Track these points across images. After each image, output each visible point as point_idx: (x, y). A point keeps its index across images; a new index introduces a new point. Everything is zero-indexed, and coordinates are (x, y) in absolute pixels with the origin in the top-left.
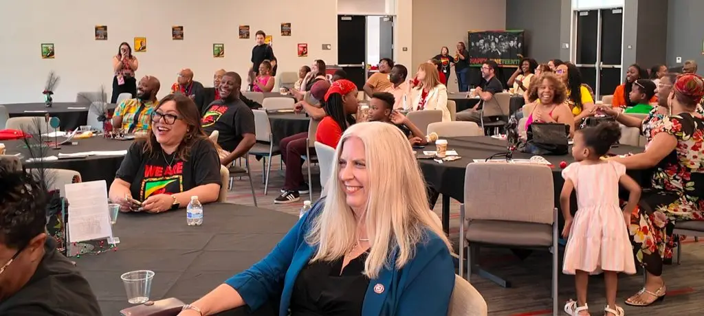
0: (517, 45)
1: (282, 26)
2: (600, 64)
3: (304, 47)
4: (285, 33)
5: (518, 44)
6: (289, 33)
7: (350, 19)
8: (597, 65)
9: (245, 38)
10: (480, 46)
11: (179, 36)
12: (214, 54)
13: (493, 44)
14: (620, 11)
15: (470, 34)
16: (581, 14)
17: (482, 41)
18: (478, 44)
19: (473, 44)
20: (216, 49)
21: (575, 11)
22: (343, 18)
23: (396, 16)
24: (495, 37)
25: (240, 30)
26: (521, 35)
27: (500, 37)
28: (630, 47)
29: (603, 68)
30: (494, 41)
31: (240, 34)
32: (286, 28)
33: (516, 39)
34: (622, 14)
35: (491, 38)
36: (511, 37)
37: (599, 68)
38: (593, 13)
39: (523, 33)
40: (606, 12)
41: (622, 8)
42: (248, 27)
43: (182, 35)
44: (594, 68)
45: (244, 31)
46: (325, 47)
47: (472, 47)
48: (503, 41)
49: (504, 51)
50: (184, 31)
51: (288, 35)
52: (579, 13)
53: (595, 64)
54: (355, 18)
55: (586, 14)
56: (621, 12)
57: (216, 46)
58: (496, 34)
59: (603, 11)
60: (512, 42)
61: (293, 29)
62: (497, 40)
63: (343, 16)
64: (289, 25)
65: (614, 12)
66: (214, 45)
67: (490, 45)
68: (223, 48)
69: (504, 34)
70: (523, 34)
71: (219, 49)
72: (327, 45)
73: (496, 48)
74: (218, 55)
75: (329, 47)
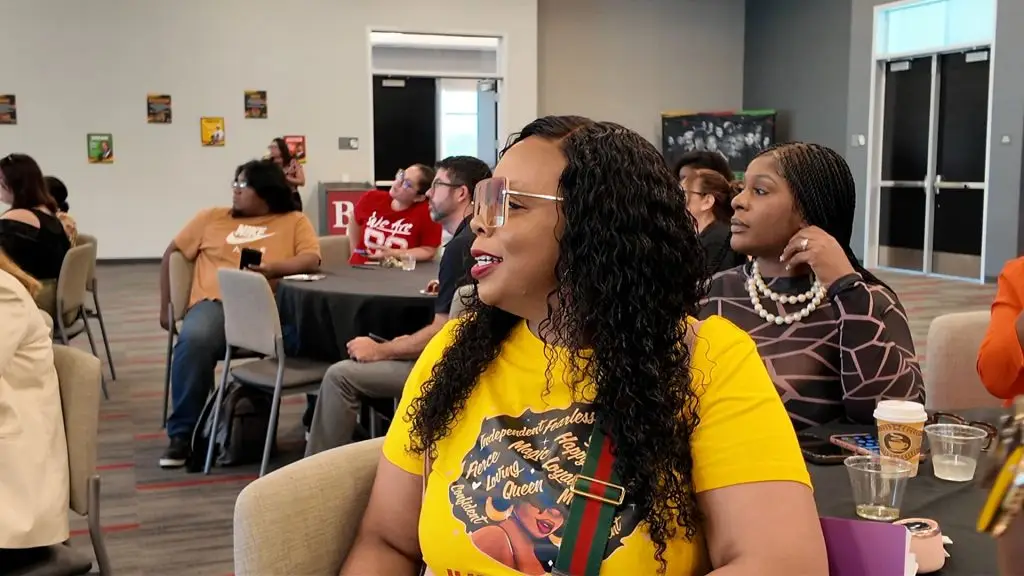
0: (762, 143)
1: (247, 97)
2: (934, 181)
3: (298, 144)
4: (254, 114)
5: (763, 140)
6: (262, 112)
7: (401, 84)
8: (927, 184)
9: (161, 122)
10: (685, 144)
11: (7, 118)
12: (90, 157)
13: (712, 140)
14: (983, 56)
15: (665, 119)
16: (894, 68)
17: (689, 135)
18: (681, 140)
19: (671, 140)
20: (94, 145)
21: (879, 62)
22: (386, 83)
23: (502, 79)
24: (715, 124)
25: (149, 104)
26: (769, 122)
27: (726, 124)
28: (1006, 139)
29: (941, 190)
30: (714, 134)
31: (149, 114)
32: (255, 101)
33: (759, 129)
34: (987, 62)
35: (708, 128)
36: (748, 125)
37: (933, 188)
38: (920, 63)
39: (773, 117)
40: (950, 61)
41: (987, 49)
42: (168, 97)
43: (13, 115)
44: (922, 191)
45: (158, 108)
46: (345, 144)
47: (669, 146)
48: (733, 134)
49: (733, 154)
50: (19, 106)
51: (261, 116)
52: (888, 64)
53: (922, 178)
54: (411, 81)
55: (906, 66)
56: (986, 58)
57: (93, 138)
58: (718, 119)
59: (944, 59)
60: (751, 135)
61: (270, 103)
62: (720, 132)
63: (386, 77)
64: (263, 95)
65: (970, 58)
66: (89, 136)
67: (705, 141)
68: (109, 144)
69: (734, 119)
70: (774, 120)
71: (100, 146)
72: (350, 139)
73: (718, 148)
74: (100, 159)
75: (352, 143)
